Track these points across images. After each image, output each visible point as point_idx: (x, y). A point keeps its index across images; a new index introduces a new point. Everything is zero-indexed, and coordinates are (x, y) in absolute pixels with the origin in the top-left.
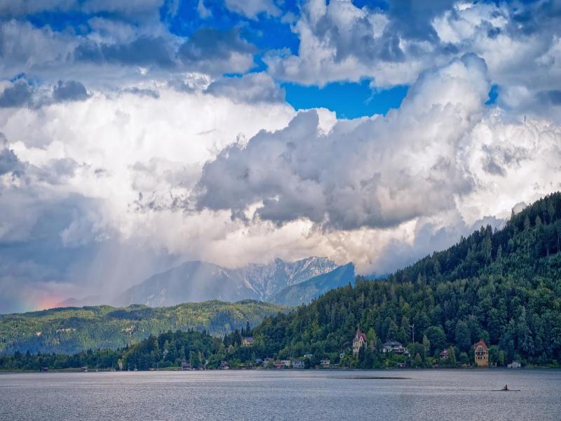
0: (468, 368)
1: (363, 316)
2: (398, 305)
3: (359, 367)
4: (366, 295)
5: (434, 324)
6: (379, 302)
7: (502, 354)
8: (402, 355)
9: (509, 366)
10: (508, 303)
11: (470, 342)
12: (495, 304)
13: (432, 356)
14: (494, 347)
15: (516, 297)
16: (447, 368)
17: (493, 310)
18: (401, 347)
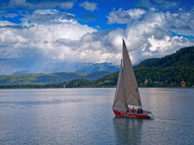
0: (180, 87)
1: (146, 75)
2: (156, 73)
3: (147, 87)
4: (146, 70)
5: (167, 77)
6: (150, 72)
7: (189, 84)
8: (160, 84)
9: (192, 86)
10: (189, 72)
11: (179, 81)
12: (185, 72)
13: (168, 84)
14: (186, 82)
15: (191, 71)
16: (174, 87)
17: (185, 74)
18: (159, 82)
